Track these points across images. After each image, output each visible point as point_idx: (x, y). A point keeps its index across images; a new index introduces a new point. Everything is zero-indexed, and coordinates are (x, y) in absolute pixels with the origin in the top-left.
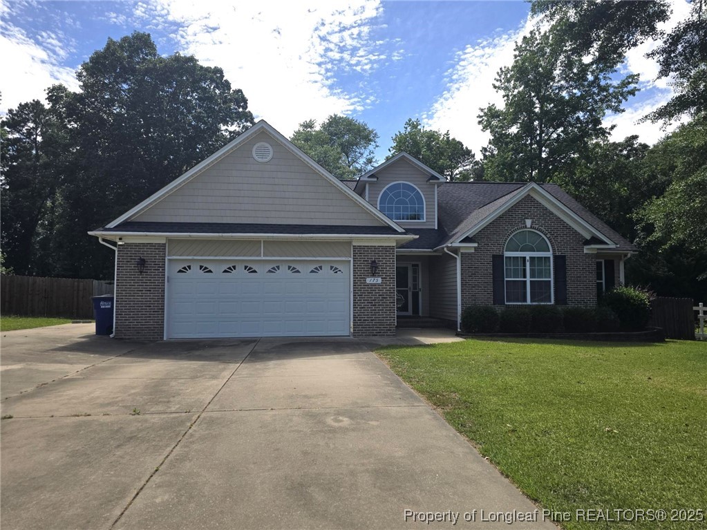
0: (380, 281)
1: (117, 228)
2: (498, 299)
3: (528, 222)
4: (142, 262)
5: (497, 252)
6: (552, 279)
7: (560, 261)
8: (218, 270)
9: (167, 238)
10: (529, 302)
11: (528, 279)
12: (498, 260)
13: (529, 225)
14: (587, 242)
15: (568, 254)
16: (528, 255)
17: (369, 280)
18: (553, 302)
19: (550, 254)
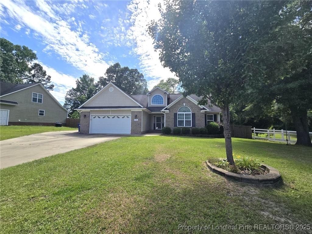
0: (138, 120)
1: (80, 108)
2: (175, 125)
3: (184, 104)
4: (85, 116)
5: (175, 112)
6: (191, 120)
7: (194, 115)
8: (101, 117)
9: (90, 110)
10: (184, 126)
11: (184, 120)
12: (175, 115)
13: (184, 105)
14: (202, 109)
15: (196, 113)
16: (184, 113)
17: (135, 120)
18: (191, 126)
19: (191, 113)
